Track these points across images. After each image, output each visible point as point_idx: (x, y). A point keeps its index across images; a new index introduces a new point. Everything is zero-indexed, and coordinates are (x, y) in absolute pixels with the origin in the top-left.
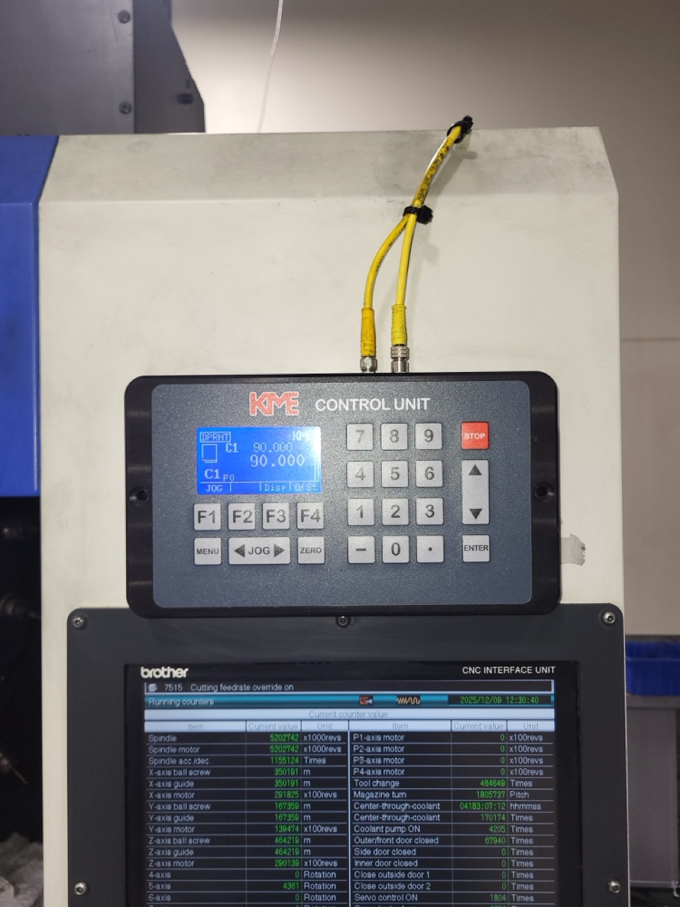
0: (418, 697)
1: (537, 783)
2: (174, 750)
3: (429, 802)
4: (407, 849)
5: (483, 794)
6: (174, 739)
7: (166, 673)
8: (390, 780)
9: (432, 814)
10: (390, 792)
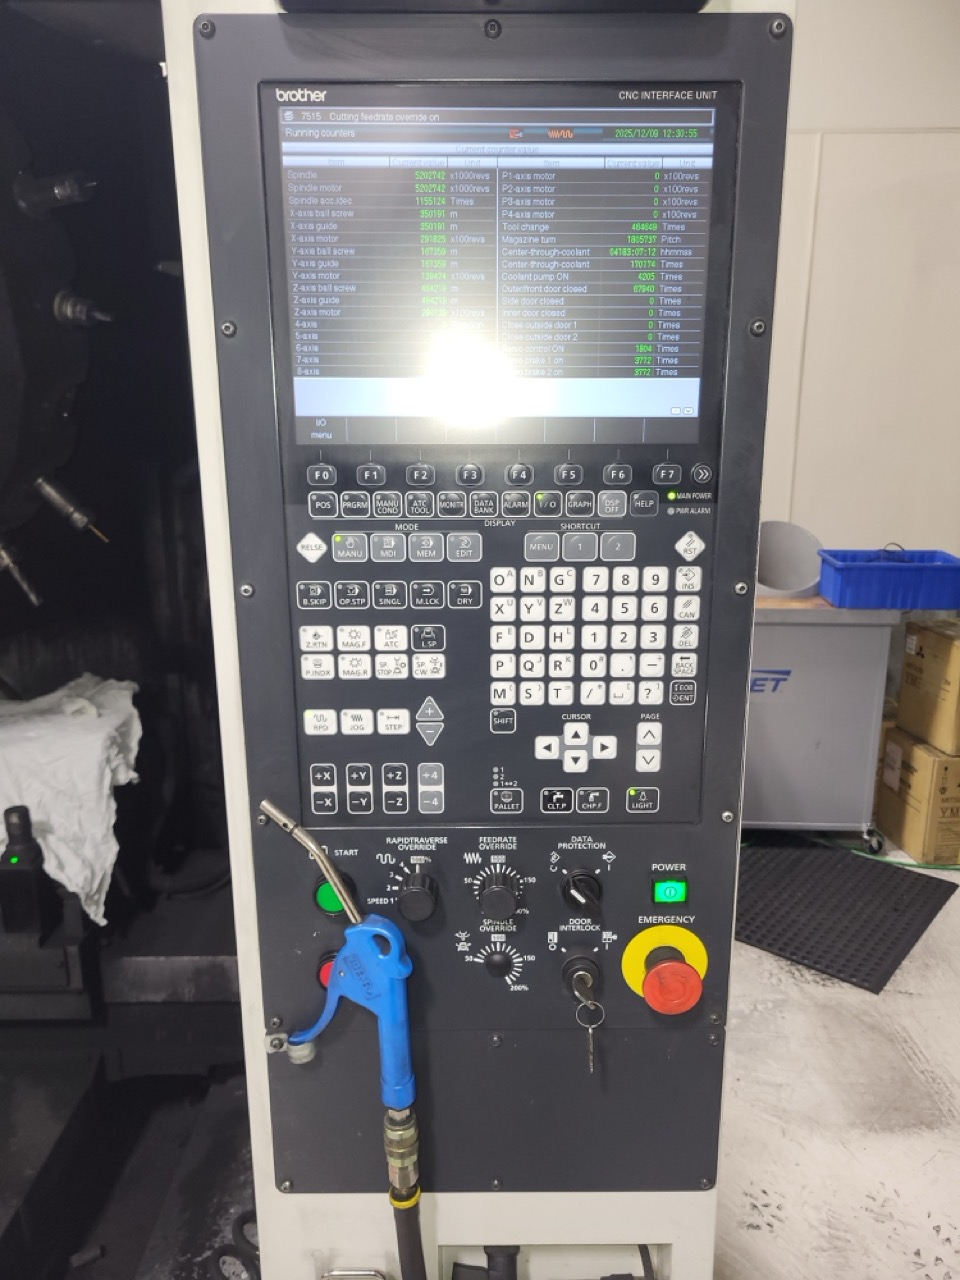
0: (571, 129)
1: (690, 226)
2: (315, 189)
3: (579, 248)
4: (555, 298)
5: (634, 239)
6: (314, 176)
7: (303, 96)
8: (540, 223)
9: (581, 261)
10: (539, 236)
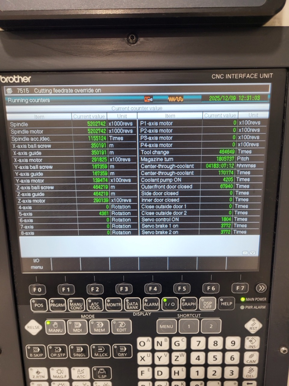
0: (182, 96)
1: (254, 151)
2: (27, 132)
3: (187, 164)
4: (173, 191)
5: (220, 159)
6: (26, 125)
7: (16, 79)
8: (163, 150)
9: (189, 171)
10: (163, 157)
